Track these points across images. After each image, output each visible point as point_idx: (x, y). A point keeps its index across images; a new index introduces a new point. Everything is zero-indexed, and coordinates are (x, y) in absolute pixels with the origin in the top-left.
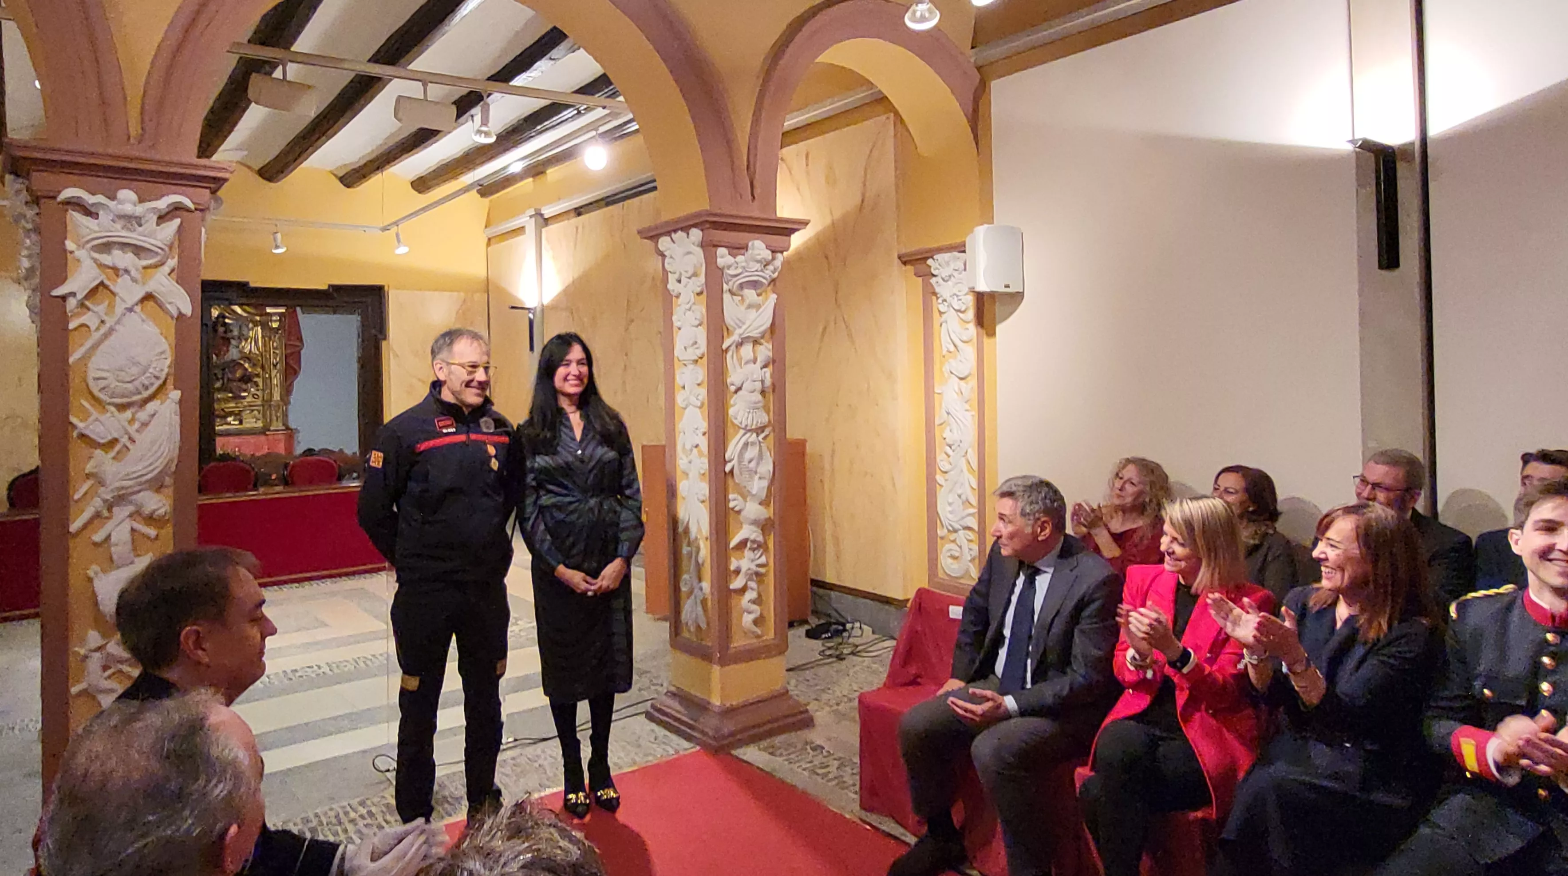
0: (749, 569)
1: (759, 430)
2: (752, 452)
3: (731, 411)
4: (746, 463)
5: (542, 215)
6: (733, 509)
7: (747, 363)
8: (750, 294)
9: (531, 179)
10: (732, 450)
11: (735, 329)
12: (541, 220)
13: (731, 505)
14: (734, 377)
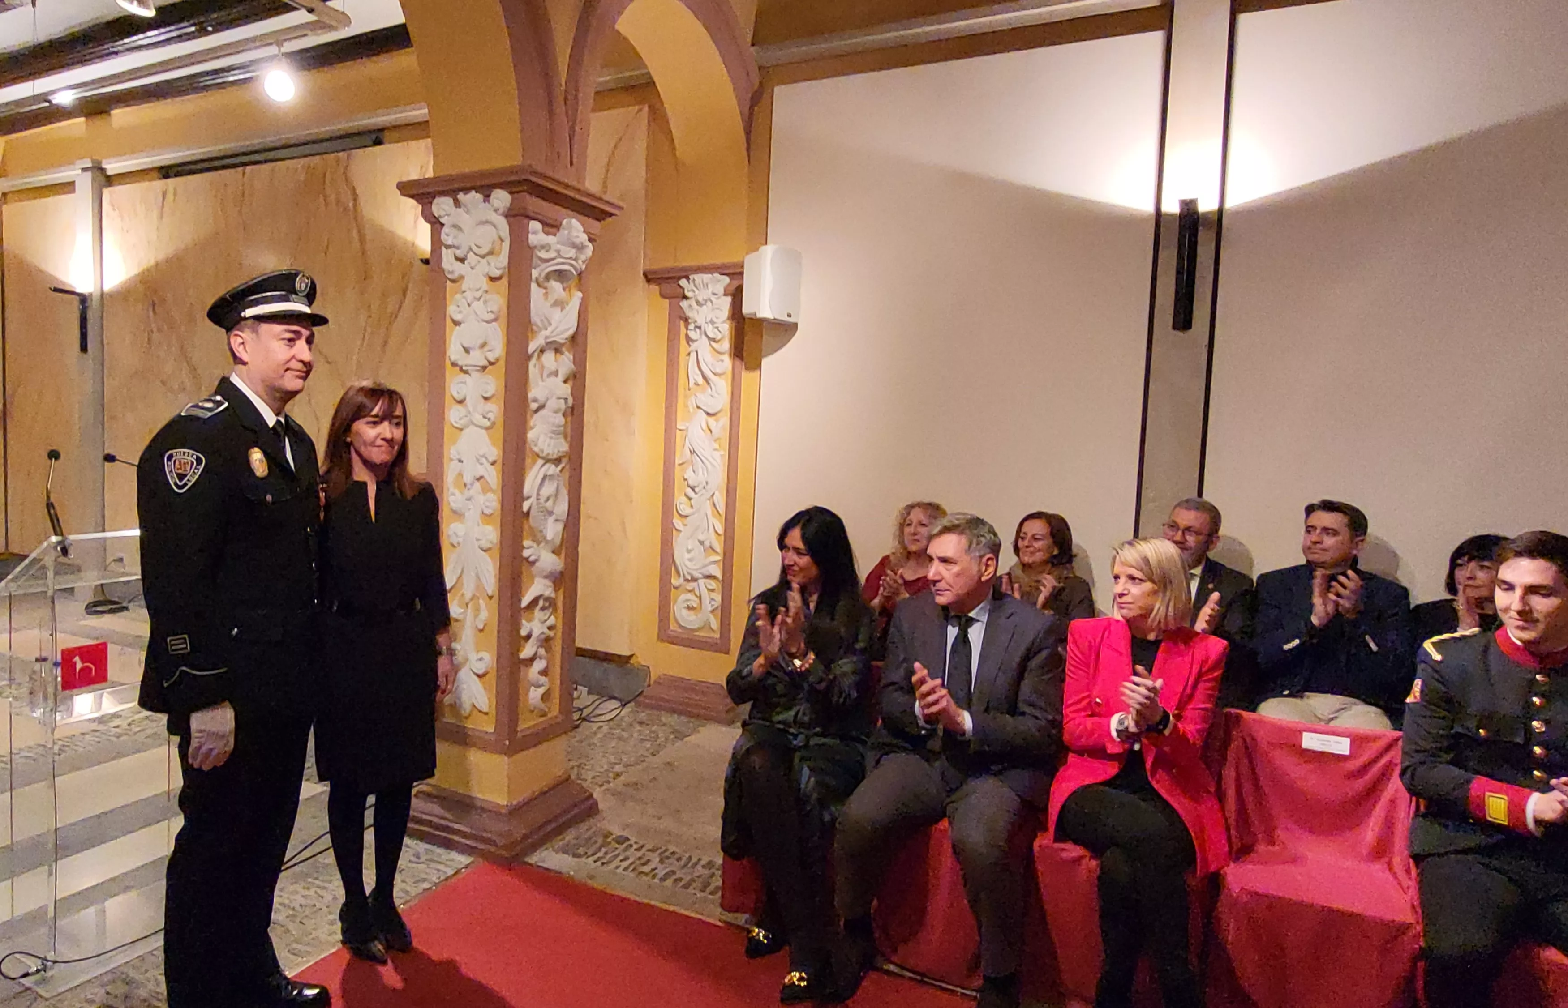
0: (543, 633)
1: (557, 461)
2: (549, 489)
3: (531, 435)
4: (542, 501)
5: (102, 170)
6: (527, 559)
7: (549, 375)
8: (556, 286)
9: (83, 119)
10: (530, 484)
11: (540, 330)
12: (102, 179)
13: (526, 553)
14: (538, 390)
